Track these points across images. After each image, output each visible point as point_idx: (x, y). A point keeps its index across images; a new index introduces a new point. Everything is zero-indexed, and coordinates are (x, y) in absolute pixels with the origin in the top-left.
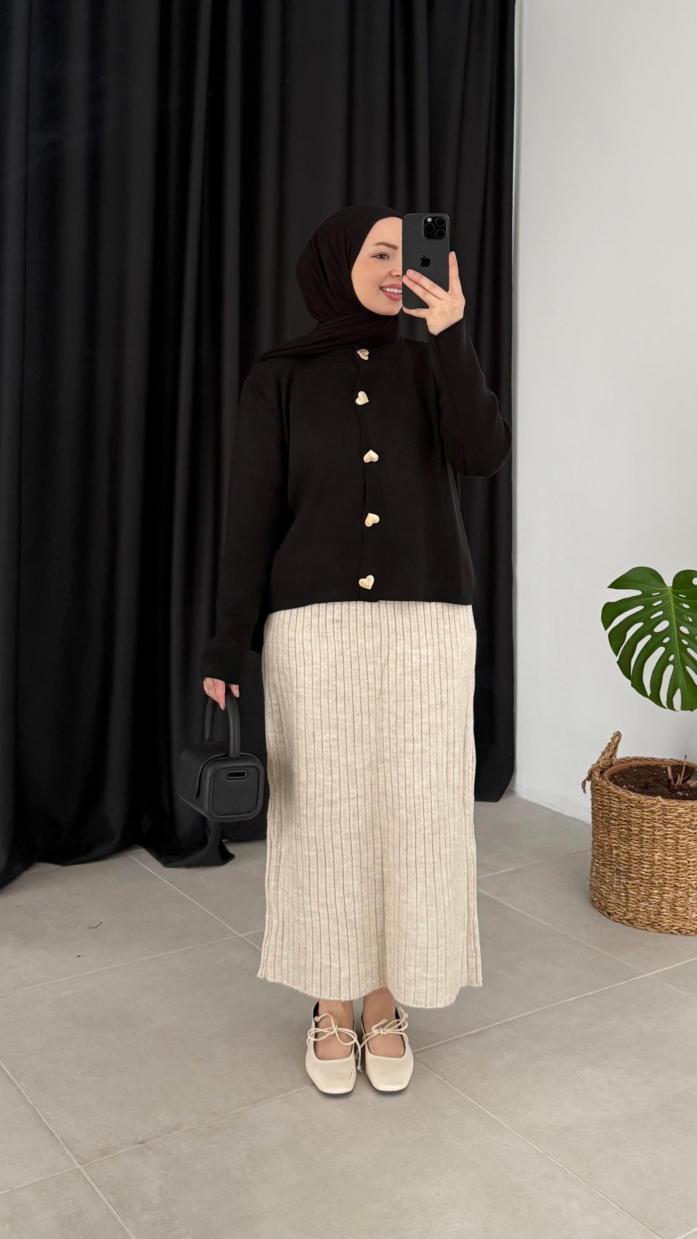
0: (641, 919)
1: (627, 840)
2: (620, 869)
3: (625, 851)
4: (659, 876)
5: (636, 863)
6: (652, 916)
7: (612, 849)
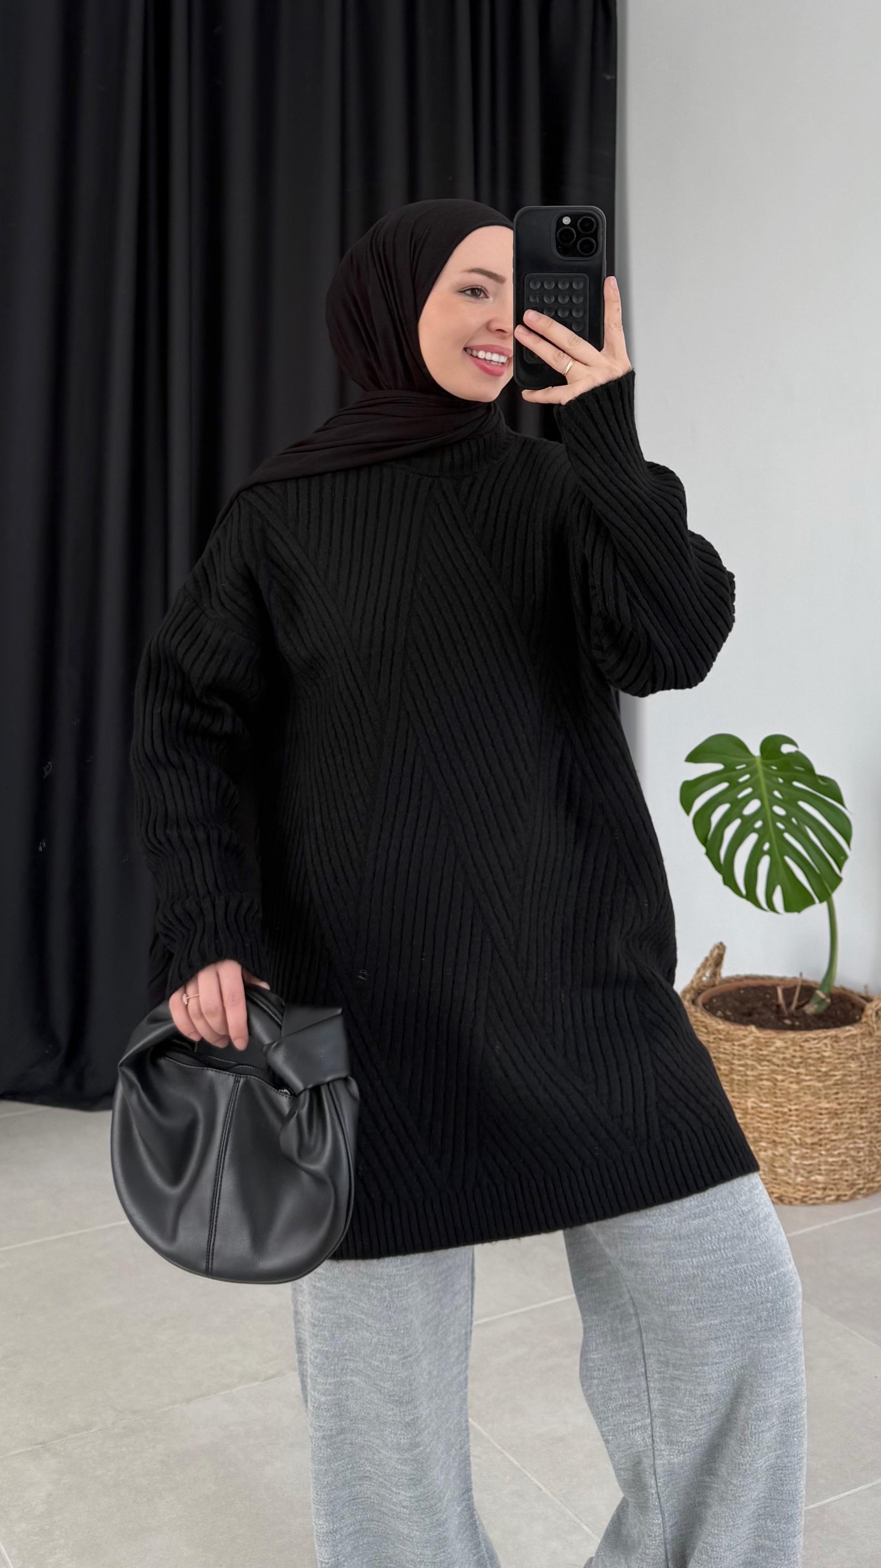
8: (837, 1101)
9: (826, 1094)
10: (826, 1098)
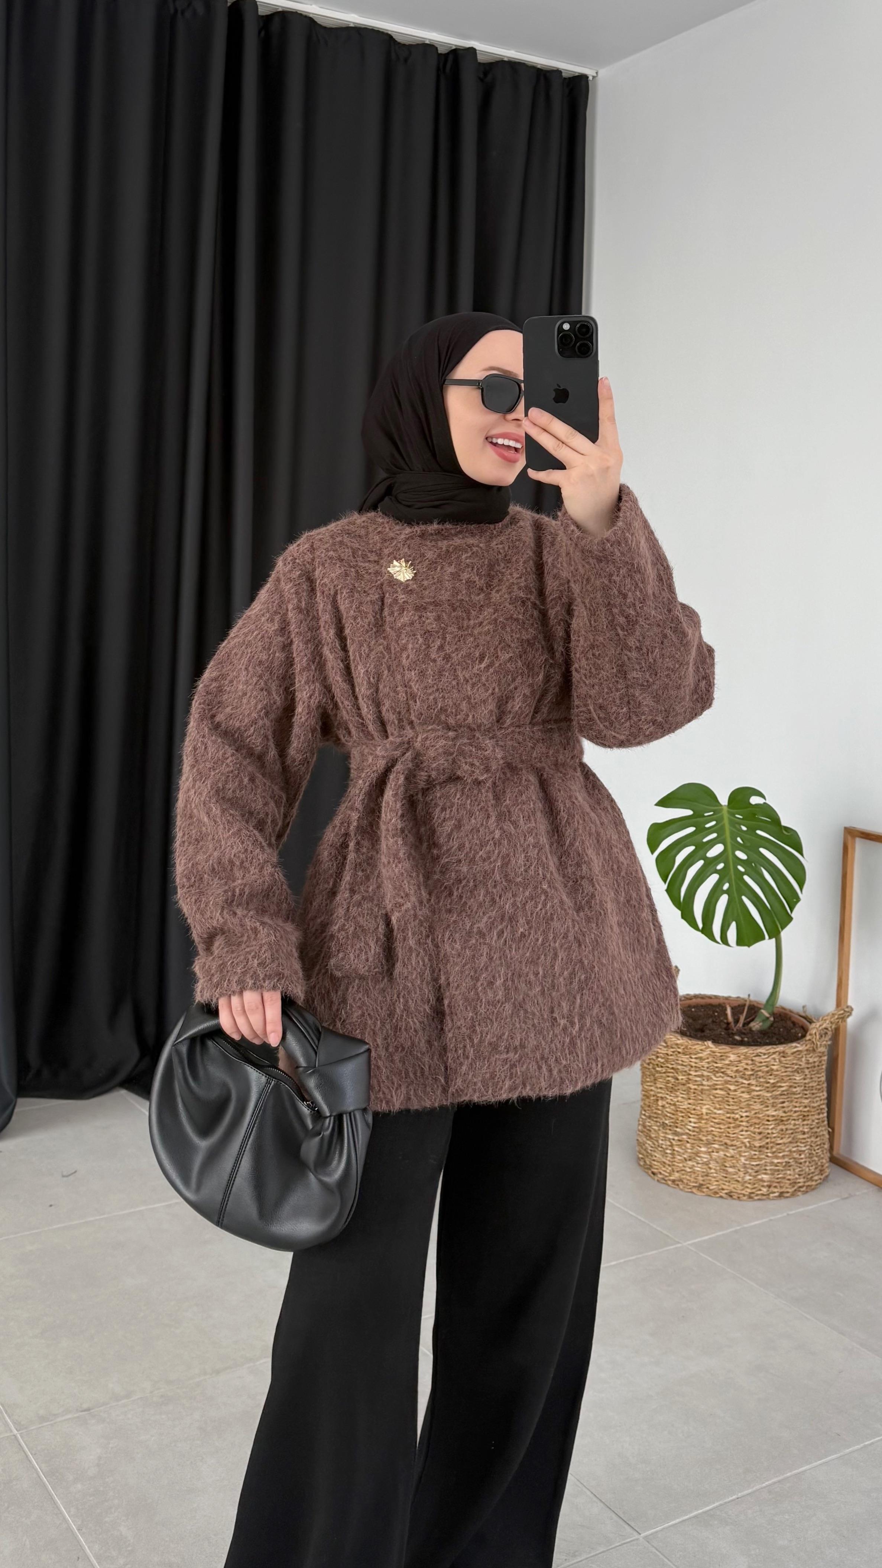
0: (688, 1180)
1: (673, 1090)
2: (667, 1122)
3: (672, 1103)
4: (707, 1131)
5: (683, 1117)
6: (700, 1178)
7: (657, 1100)
8: (784, 1109)
9: (773, 1103)
10: (773, 1106)
